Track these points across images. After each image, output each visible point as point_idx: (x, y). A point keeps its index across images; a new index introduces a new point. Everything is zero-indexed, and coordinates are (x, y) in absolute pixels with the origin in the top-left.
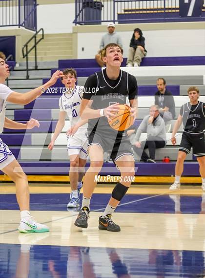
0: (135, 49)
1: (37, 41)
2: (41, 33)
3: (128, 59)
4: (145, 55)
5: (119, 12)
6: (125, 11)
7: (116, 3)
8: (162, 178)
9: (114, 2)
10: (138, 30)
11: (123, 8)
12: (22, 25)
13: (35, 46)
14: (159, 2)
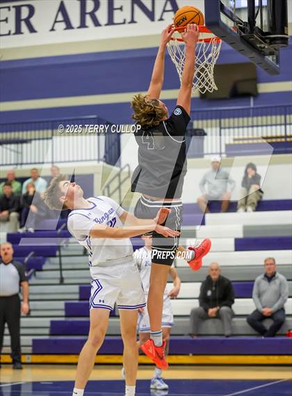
0: (248, 189)
1: (122, 181)
2: (126, 170)
3: (239, 203)
4: (261, 197)
5: (227, 142)
6: (235, 140)
7: (223, 131)
8: (286, 357)
9: (221, 128)
10: (251, 166)
11: (232, 137)
12: (101, 160)
13: (119, 188)
14: (278, 127)
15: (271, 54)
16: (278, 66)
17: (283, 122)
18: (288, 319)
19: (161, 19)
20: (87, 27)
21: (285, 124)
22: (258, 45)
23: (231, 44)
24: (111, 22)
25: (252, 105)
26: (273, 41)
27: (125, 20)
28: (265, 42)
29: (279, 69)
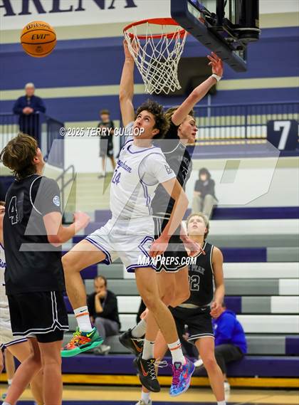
1: (65, 182)
2: (70, 171)
3: (193, 210)
8: (242, 379)
14: (238, 128)
15: (239, 48)
16: (245, 62)
17: (243, 123)
18: (247, 337)
19: (112, 7)
20: (30, 13)
21: (246, 126)
22: (226, 39)
23: (198, 36)
24: (56, 8)
25: (209, 104)
26: (242, 34)
27: (72, 7)
28: (234, 36)
29: (246, 65)
